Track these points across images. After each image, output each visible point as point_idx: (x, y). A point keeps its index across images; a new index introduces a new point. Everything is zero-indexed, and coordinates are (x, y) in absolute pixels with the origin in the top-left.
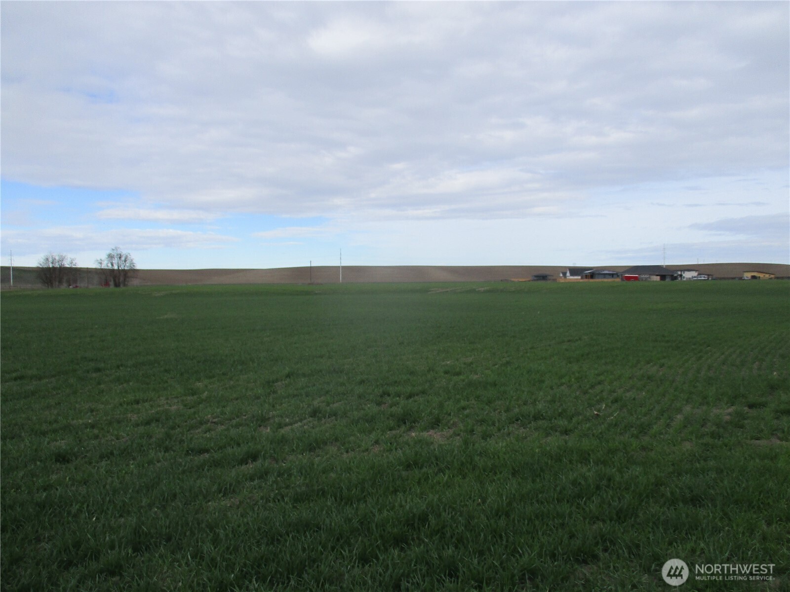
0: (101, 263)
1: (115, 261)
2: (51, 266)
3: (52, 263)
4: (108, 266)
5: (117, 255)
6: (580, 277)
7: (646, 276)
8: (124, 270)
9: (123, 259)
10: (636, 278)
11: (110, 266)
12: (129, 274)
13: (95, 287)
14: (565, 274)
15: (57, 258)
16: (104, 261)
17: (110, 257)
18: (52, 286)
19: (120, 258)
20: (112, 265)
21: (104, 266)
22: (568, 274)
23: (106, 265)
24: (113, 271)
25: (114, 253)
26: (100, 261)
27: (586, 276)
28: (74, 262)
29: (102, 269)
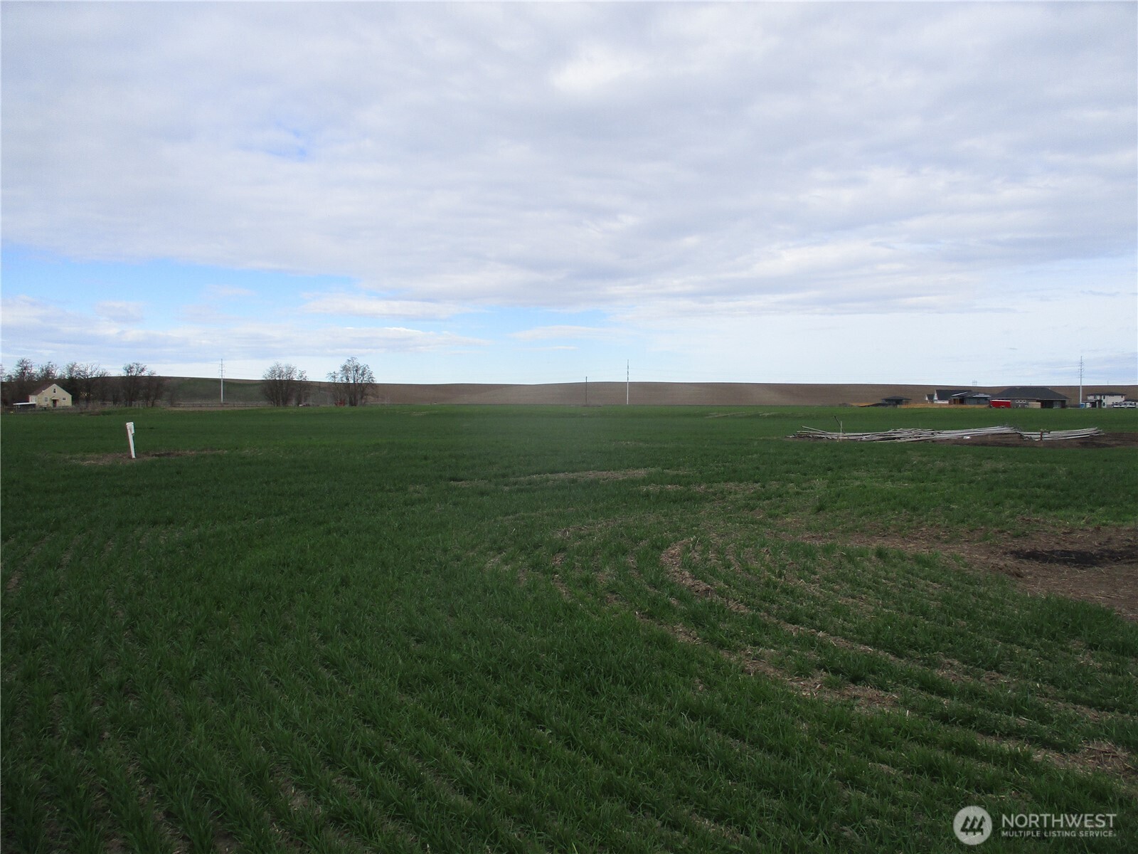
0: (334, 377)
1: (351, 375)
2: (278, 379)
3: (279, 376)
4: (342, 380)
5: (354, 367)
6: (947, 402)
7: (1023, 402)
8: (360, 385)
9: (360, 372)
10: (1008, 405)
11: (345, 380)
12: (367, 391)
13: (329, 405)
14: (931, 397)
15: (285, 370)
16: (338, 374)
17: (345, 369)
18: (278, 405)
19: (357, 371)
20: (348, 379)
21: (338, 380)
22: (936, 398)
23: (339, 379)
24: (347, 385)
25: (350, 365)
26: (333, 375)
27: (955, 400)
28: (304, 375)
29: (335, 384)
